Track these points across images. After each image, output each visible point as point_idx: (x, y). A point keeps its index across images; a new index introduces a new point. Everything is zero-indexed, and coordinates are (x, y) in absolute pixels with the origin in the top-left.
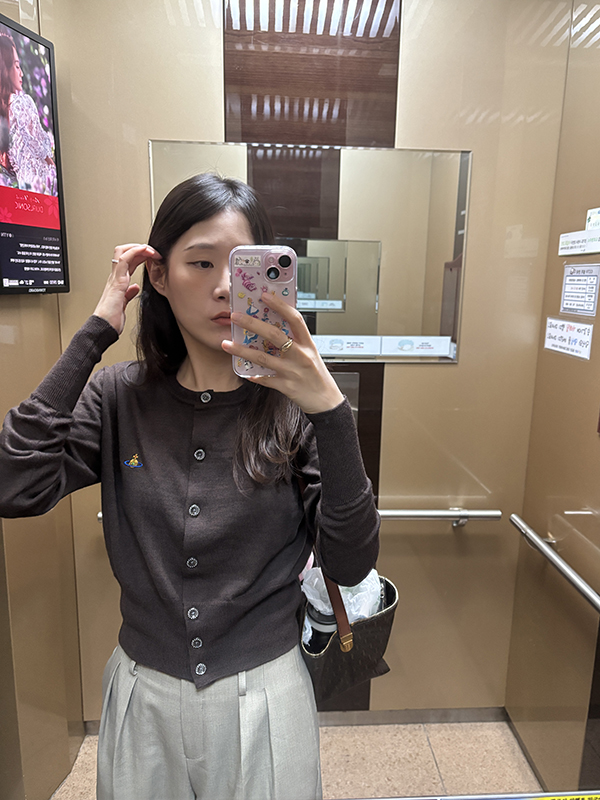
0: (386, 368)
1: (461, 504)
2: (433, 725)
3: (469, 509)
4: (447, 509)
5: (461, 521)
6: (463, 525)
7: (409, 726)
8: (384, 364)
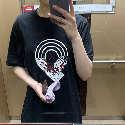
0: (92, 15)
1: (114, 58)
2: (103, 120)
3: (116, 60)
4: (109, 60)
5: (113, 64)
6: (114, 65)
7: (96, 120)
8: (91, 14)
